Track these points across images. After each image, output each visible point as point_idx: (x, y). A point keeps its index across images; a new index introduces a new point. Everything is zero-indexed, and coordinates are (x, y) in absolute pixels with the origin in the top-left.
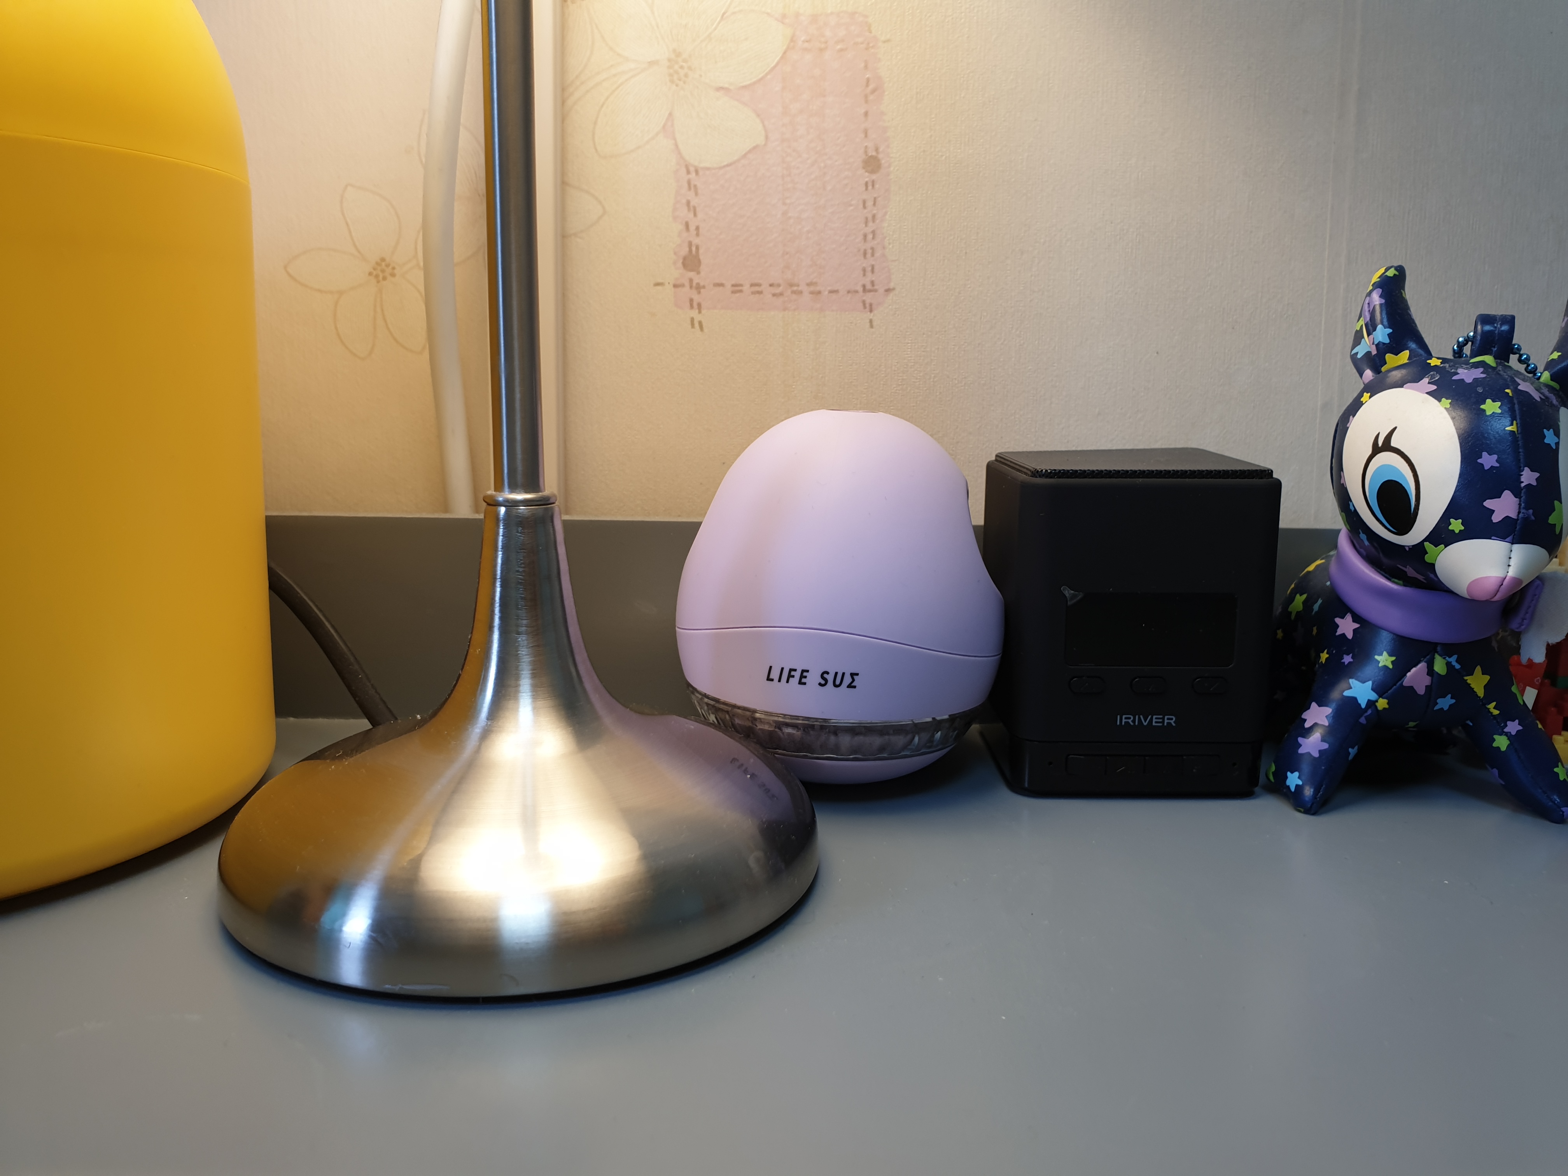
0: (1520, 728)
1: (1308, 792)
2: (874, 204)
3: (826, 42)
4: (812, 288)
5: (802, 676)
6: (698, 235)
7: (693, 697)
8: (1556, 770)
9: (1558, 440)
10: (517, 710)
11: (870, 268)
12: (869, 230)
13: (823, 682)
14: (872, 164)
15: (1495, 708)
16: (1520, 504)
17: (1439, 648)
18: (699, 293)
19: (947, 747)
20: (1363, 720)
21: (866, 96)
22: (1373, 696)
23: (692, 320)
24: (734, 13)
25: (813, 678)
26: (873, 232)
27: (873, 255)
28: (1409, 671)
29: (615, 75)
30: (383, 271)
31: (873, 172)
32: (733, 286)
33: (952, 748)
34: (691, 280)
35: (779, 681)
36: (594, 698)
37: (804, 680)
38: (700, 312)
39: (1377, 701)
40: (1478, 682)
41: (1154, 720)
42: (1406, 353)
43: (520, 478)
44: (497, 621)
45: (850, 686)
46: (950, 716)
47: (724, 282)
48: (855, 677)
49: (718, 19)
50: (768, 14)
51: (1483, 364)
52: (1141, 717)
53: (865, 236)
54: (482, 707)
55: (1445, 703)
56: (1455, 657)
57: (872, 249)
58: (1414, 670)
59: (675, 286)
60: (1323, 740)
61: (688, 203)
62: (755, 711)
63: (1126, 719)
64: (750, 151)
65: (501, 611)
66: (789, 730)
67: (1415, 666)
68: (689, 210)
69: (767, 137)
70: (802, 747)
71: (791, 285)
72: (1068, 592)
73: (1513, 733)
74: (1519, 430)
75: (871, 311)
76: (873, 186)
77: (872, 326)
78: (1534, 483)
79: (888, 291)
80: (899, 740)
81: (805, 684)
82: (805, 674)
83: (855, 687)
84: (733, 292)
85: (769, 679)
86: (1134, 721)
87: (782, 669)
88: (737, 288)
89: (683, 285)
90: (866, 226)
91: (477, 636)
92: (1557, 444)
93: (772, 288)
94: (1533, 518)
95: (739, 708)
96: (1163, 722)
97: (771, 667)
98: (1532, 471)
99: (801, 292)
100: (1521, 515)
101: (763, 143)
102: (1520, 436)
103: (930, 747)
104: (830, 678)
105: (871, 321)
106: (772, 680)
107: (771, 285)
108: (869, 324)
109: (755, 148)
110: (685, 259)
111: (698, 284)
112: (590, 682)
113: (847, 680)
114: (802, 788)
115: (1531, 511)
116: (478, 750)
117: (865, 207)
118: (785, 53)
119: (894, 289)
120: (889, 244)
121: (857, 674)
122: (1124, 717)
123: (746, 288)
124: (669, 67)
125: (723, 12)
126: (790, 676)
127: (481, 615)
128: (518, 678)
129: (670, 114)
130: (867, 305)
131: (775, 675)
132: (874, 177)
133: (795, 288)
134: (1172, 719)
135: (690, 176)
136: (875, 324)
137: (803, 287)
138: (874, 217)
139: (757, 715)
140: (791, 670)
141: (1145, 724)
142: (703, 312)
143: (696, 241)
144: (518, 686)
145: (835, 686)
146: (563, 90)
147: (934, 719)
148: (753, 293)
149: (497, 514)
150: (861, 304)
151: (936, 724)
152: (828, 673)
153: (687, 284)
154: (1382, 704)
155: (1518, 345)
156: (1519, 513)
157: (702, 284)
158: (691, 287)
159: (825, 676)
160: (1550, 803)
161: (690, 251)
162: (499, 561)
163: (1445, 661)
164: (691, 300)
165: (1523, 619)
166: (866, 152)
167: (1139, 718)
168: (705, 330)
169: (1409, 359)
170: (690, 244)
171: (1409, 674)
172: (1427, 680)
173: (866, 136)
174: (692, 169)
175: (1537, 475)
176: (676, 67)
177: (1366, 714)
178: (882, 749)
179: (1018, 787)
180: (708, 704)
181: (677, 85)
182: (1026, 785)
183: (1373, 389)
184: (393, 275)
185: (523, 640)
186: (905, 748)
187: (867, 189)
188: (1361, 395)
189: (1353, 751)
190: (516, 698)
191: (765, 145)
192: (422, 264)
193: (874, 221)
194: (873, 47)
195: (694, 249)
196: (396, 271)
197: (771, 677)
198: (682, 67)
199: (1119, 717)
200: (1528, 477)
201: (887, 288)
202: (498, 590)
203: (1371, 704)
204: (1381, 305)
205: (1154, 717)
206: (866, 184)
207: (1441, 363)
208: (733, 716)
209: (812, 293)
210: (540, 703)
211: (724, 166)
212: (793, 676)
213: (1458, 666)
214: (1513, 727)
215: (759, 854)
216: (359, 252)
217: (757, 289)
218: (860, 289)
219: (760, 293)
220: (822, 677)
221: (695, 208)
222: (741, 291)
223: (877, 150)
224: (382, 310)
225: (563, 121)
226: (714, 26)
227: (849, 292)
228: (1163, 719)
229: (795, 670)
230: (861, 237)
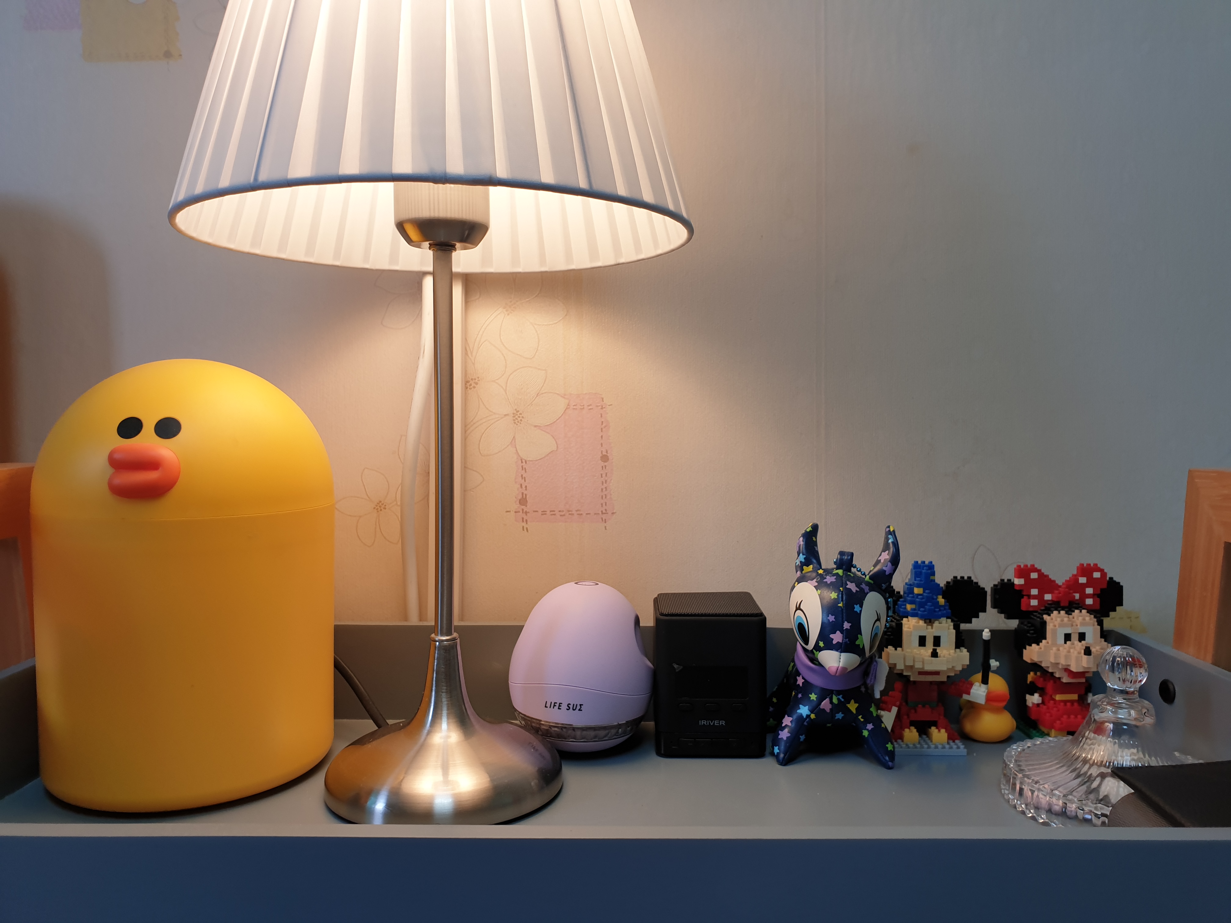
0: (873, 727)
1: (782, 756)
2: (606, 476)
3: (583, 406)
4: (578, 512)
5: (560, 706)
6: (526, 489)
7: (516, 713)
8: (887, 745)
9: (861, 609)
10: (441, 723)
11: (605, 504)
12: (603, 487)
13: (568, 708)
14: (605, 458)
15: (862, 718)
16: (843, 637)
17: (834, 692)
18: (526, 515)
19: (626, 735)
20: (805, 723)
21: (602, 429)
22: (809, 713)
23: (523, 527)
24: (542, 394)
25: (564, 707)
26: (606, 488)
27: (606, 498)
28: (822, 702)
29: (489, 420)
30: (380, 507)
31: (605, 462)
32: (542, 512)
33: (631, 735)
34: (523, 510)
35: (550, 707)
36: (471, 717)
37: (560, 707)
38: (527, 523)
39: (810, 715)
40: (853, 706)
41: (716, 723)
42: (811, 566)
43: (444, 631)
44: (434, 688)
45: (579, 710)
46: (626, 721)
47: (538, 510)
48: (582, 706)
49: (536, 396)
50: (558, 394)
51: (837, 574)
52: (710, 721)
53: (602, 489)
54: (427, 723)
55: (839, 716)
56: (841, 696)
57: (606, 495)
58: (824, 701)
59: (515, 512)
60: (788, 732)
61: (522, 476)
62: (541, 721)
63: (703, 722)
64: (550, 453)
65: (436, 684)
66: (556, 729)
67: (825, 700)
68: (522, 479)
69: (557, 447)
70: (559, 736)
71: (569, 511)
72: (676, 666)
73: (870, 729)
74: (844, 606)
75: (605, 522)
76: (605, 468)
77: (606, 529)
78: (849, 628)
79: (613, 513)
80: (602, 733)
81: (560, 709)
82: (561, 705)
83: (581, 710)
84: (542, 514)
85: (546, 707)
86: (707, 723)
87: (551, 702)
88: (544, 513)
89: (519, 512)
90: (603, 485)
91: (426, 692)
92: (861, 611)
93: (560, 512)
94: (848, 642)
95: (534, 719)
96: (719, 724)
97: (546, 702)
98: (848, 623)
99: (573, 514)
100: (843, 641)
101: (556, 449)
102: (844, 608)
103: (617, 735)
104: (571, 706)
105: (605, 527)
106: (547, 707)
107: (560, 511)
108: (604, 528)
109: (552, 451)
110: (520, 500)
111: (526, 511)
112: (470, 711)
113: (578, 707)
114: (557, 755)
115: (847, 640)
116: (425, 739)
117: (602, 477)
118: (565, 410)
119: (615, 513)
120: (613, 493)
121: (582, 705)
122: (702, 721)
123: (548, 512)
124: (514, 417)
125: (537, 393)
126: (554, 706)
127: (428, 684)
128: (442, 711)
129: (514, 437)
130: (604, 520)
131: (548, 705)
132: (606, 464)
133: (570, 512)
134: (723, 722)
135: (523, 464)
136: (607, 528)
137: (574, 512)
138: (606, 481)
139: (542, 723)
140: (555, 703)
141: (712, 724)
142: (528, 523)
143: (525, 492)
144: (441, 714)
145: (573, 710)
146: (465, 426)
147: (618, 723)
148: (551, 515)
149: (436, 644)
150: (601, 520)
151: (619, 726)
152: (570, 704)
153: (521, 511)
154: (813, 716)
155: (855, 565)
156: (843, 640)
157: (528, 511)
158: (523, 513)
159: (569, 705)
160: (884, 760)
161: (523, 496)
162: (436, 663)
163: (837, 698)
164: (523, 518)
165: (871, 679)
166: (602, 453)
167: (709, 722)
168: (529, 531)
169: (812, 569)
170: (523, 494)
171: (822, 703)
172: (830, 706)
173: (602, 446)
174: (524, 461)
175: (850, 624)
176: (517, 417)
177: (806, 721)
178: (595, 737)
179: (659, 754)
180: (521, 717)
181: (517, 425)
182: (663, 752)
183: (799, 581)
184: (385, 509)
185: (444, 695)
186: (605, 737)
187: (602, 469)
188: (795, 583)
189: (802, 738)
190: (441, 719)
191: (557, 450)
192: (399, 503)
193: (606, 483)
194: (604, 408)
195: (524, 496)
196: (386, 507)
197: (547, 706)
198: (519, 417)
199: (700, 721)
200: (847, 625)
201: (612, 512)
202: (435, 675)
203: (808, 716)
204: (803, 545)
205: (716, 721)
206: (602, 467)
207: (823, 572)
208: (532, 722)
209: (578, 514)
210: (451, 720)
211: (538, 460)
212: (556, 706)
213: (843, 700)
214: (870, 726)
215: (536, 781)
216: (369, 498)
217: (553, 513)
218: (601, 513)
219: (554, 515)
220: (568, 706)
221: (525, 478)
222: (546, 514)
223: (607, 452)
224: (379, 524)
225: (465, 440)
226: (534, 399)
227: (595, 514)
228: (719, 722)
229: (556, 703)
230: (600, 490)
